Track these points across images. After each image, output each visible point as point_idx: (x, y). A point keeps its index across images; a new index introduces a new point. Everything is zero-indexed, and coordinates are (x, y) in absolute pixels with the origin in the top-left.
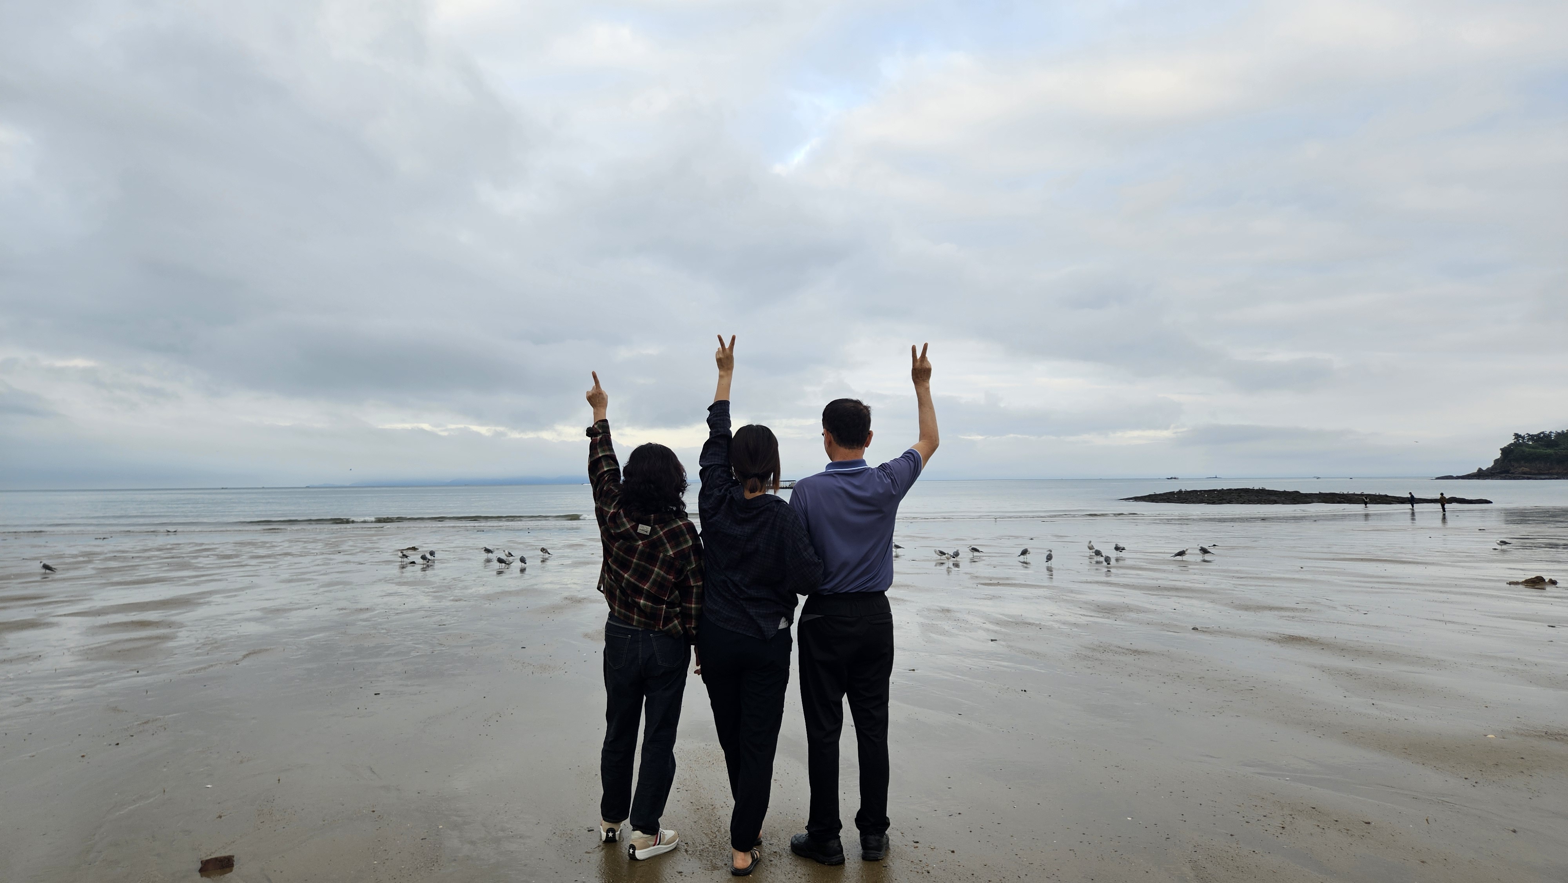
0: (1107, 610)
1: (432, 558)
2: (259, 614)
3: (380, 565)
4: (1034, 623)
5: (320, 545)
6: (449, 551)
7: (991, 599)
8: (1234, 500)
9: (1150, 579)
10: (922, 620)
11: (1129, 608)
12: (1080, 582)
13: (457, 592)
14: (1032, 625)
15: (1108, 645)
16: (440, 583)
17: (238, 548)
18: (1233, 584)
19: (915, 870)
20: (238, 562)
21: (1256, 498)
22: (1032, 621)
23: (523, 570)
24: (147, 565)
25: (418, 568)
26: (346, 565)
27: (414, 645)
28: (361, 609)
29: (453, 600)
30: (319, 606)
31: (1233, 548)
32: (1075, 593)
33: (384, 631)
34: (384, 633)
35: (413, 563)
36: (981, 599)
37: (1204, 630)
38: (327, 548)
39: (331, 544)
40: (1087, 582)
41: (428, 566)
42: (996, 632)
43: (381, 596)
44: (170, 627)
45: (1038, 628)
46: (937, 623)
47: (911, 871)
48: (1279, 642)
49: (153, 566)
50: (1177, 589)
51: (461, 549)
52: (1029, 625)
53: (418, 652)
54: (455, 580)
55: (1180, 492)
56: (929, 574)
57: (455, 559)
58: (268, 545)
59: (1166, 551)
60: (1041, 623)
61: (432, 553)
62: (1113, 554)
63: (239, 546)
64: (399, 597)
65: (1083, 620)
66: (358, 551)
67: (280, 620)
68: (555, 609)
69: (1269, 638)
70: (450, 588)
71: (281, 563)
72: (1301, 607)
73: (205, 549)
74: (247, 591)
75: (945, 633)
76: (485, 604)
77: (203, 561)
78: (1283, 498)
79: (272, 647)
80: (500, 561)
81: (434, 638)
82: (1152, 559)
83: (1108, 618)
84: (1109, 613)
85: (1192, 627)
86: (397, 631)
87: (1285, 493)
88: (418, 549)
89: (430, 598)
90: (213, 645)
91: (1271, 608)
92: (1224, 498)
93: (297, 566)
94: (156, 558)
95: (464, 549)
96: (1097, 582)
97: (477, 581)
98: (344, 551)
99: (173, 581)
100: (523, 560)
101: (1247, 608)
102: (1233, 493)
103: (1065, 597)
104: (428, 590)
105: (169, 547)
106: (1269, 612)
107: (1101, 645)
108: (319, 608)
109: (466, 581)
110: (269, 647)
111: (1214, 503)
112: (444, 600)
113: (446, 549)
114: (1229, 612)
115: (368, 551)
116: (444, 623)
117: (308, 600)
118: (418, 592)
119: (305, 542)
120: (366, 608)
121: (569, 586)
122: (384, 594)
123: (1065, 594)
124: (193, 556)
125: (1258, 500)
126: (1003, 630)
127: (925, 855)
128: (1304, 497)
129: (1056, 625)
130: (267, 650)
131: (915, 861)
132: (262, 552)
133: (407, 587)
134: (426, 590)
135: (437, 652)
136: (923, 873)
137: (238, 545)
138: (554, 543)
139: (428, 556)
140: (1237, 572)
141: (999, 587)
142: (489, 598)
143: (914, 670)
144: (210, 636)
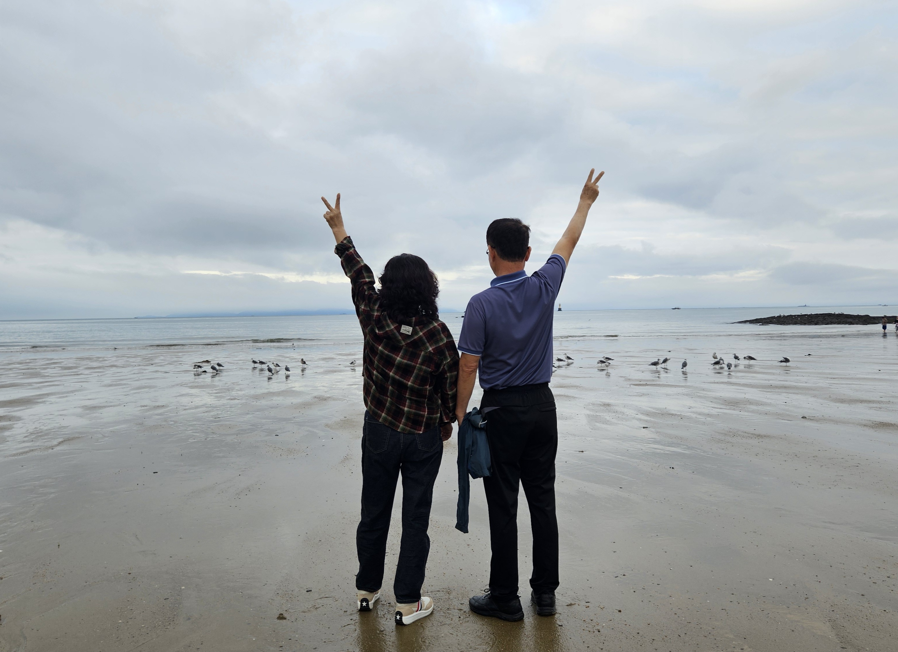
0: (733, 403)
1: (221, 368)
2: (79, 410)
3: (180, 373)
4: (676, 414)
5: (139, 359)
6: (234, 363)
7: (641, 396)
8: (820, 322)
9: (763, 380)
10: (588, 412)
11: (750, 402)
12: (709, 383)
13: (234, 393)
14: (675, 416)
15: (736, 430)
16: (222, 386)
17: (78, 362)
18: (828, 383)
19: (587, 629)
20: (75, 372)
21: (837, 321)
22: (674, 413)
23: (287, 377)
24: (8, 374)
25: (208, 375)
26: (155, 373)
27: (192, 433)
28: (158, 406)
29: (229, 399)
30: (127, 404)
31: (823, 357)
32: (706, 391)
33: (173, 423)
34: (171, 425)
35: (205, 372)
36: (633, 396)
37: (811, 418)
38: (144, 361)
39: (147, 359)
40: (715, 383)
41: (217, 374)
42: (646, 421)
43: (175, 396)
44: (10, 420)
45: (680, 418)
46: (600, 415)
47: (583, 630)
48: (872, 427)
49: (12, 375)
50: (785, 387)
51: (242, 361)
52: (672, 416)
53: (194, 439)
54: (234, 384)
55: (780, 316)
56: (593, 377)
57: (236, 369)
58: (101, 359)
59: (773, 359)
60: (682, 414)
61: (219, 365)
62: (733, 362)
63: (79, 361)
64: (189, 397)
65: (714, 412)
66: (166, 363)
67: (95, 415)
68: (306, 405)
69: (864, 424)
70: (229, 390)
71: (107, 372)
72: (885, 400)
73: (54, 363)
74: (76, 393)
75: (606, 422)
76: (253, 402)
77: (50, 371)
78: (857, 320)
79: (83, 435)
80: (270, 370)
81: (209, 428)
82: (763, 365)
83: (734, 410)
84: (734, 406)
85: (802, 417)
86: (182, 422)
87: (858, 317)
88: (210, 362)
89: (212, 397)
90: (38, 434)
91: (862, 401)
92: (813, 320)
93: (118, 374)
94: (16, 369)
95: (245, 361)
96: (722, 383)
97: (250, 385)
98: (156, 363)
99: (23, 386)
100: (287, 369)
101: (842, 401)
102: (819, 317)
103: (698, 394)
104: (211, 392)
105: (28, 361)
106: (860, 404)
107: (731, 431)
108: (127, 405)
109: (242, 385)
110: (80, 436)
111: (805, 324)
112: (222, 399)
113: (231, 362)
114: (829, 404)
115: (174, 363)
116: (219, 416)
117: (120, 400)
118: (205, 393)
119: (128, 357)
120: (163, 405)
121: (319, 388)
122: (178, 394)
123: (698, 392)
124: (44, 368)
125: (838, 321)
126: (652, 419)
127: (595, 614)
128: (872, 320)
129: (694, 416)
130: (79, 438)
131: (587, 620)
132: (95, 364)
133: (197, 389)
134: (210, 391)
135: (209, 439)
136: (594, 632)
137: (79, 359)
138: (312, 357)
139: (217, 367)
140: (830, 374)
141: (647, 387)
142: (257, 397)
143: (582, 452)
144: (38, 427)
